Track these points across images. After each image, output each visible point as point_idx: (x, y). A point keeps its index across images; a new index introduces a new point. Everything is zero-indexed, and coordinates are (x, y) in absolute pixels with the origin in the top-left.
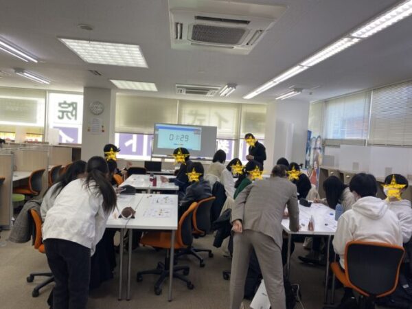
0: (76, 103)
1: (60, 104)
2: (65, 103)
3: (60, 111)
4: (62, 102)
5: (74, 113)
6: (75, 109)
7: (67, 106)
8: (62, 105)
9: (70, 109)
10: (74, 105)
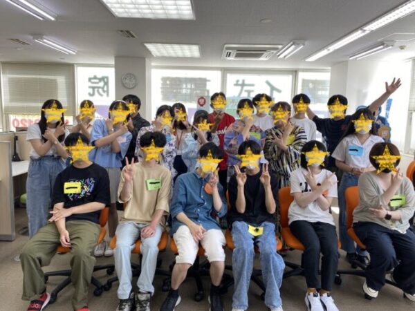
0: (107, 78)
1: (90, 80)
2: (95, 78)
3: (90, 87)
4: (92, 76)
5: (105, 89)
6: (106, 84)
7: (97, 81)
8: (93, 81)
9: (101, 84)
10: (106, 80)
